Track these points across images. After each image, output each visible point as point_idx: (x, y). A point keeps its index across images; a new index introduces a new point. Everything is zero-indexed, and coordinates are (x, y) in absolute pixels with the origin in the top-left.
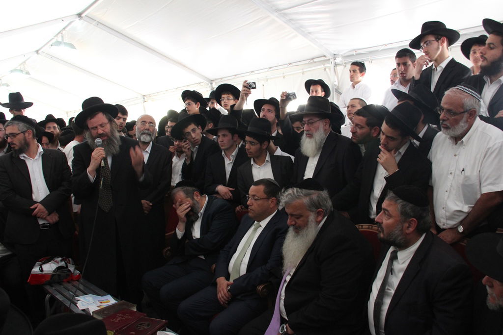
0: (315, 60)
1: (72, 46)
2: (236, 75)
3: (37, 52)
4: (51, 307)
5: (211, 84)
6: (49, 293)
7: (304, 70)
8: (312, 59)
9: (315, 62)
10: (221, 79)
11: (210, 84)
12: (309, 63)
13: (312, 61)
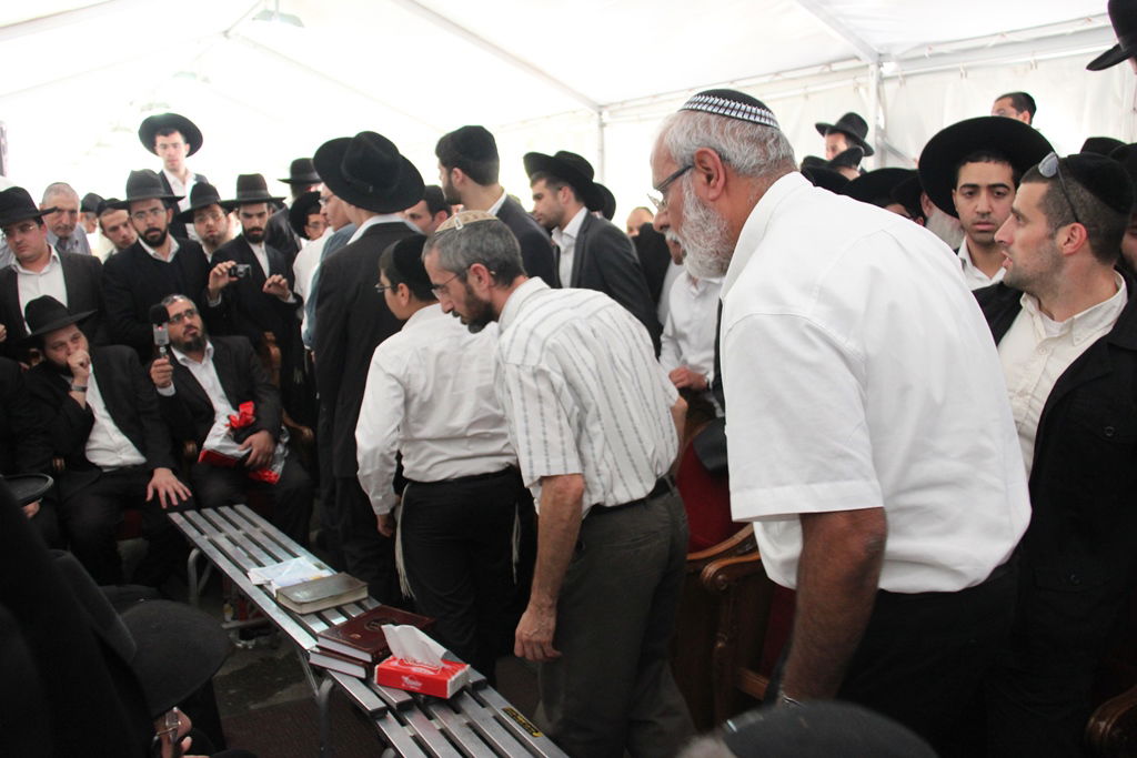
0: (836, 67)
1: (297, 22)
2: (655, 96)
3: (226, 33)
4: (200, 575)
5: (600, 114)
6: (196, 546)
7: (811, 90)
8: (829, 64)
9: (835, 72)
10: (622, 103)
11: (597, 116)
12: (820, 74)
13: (827, 70)
